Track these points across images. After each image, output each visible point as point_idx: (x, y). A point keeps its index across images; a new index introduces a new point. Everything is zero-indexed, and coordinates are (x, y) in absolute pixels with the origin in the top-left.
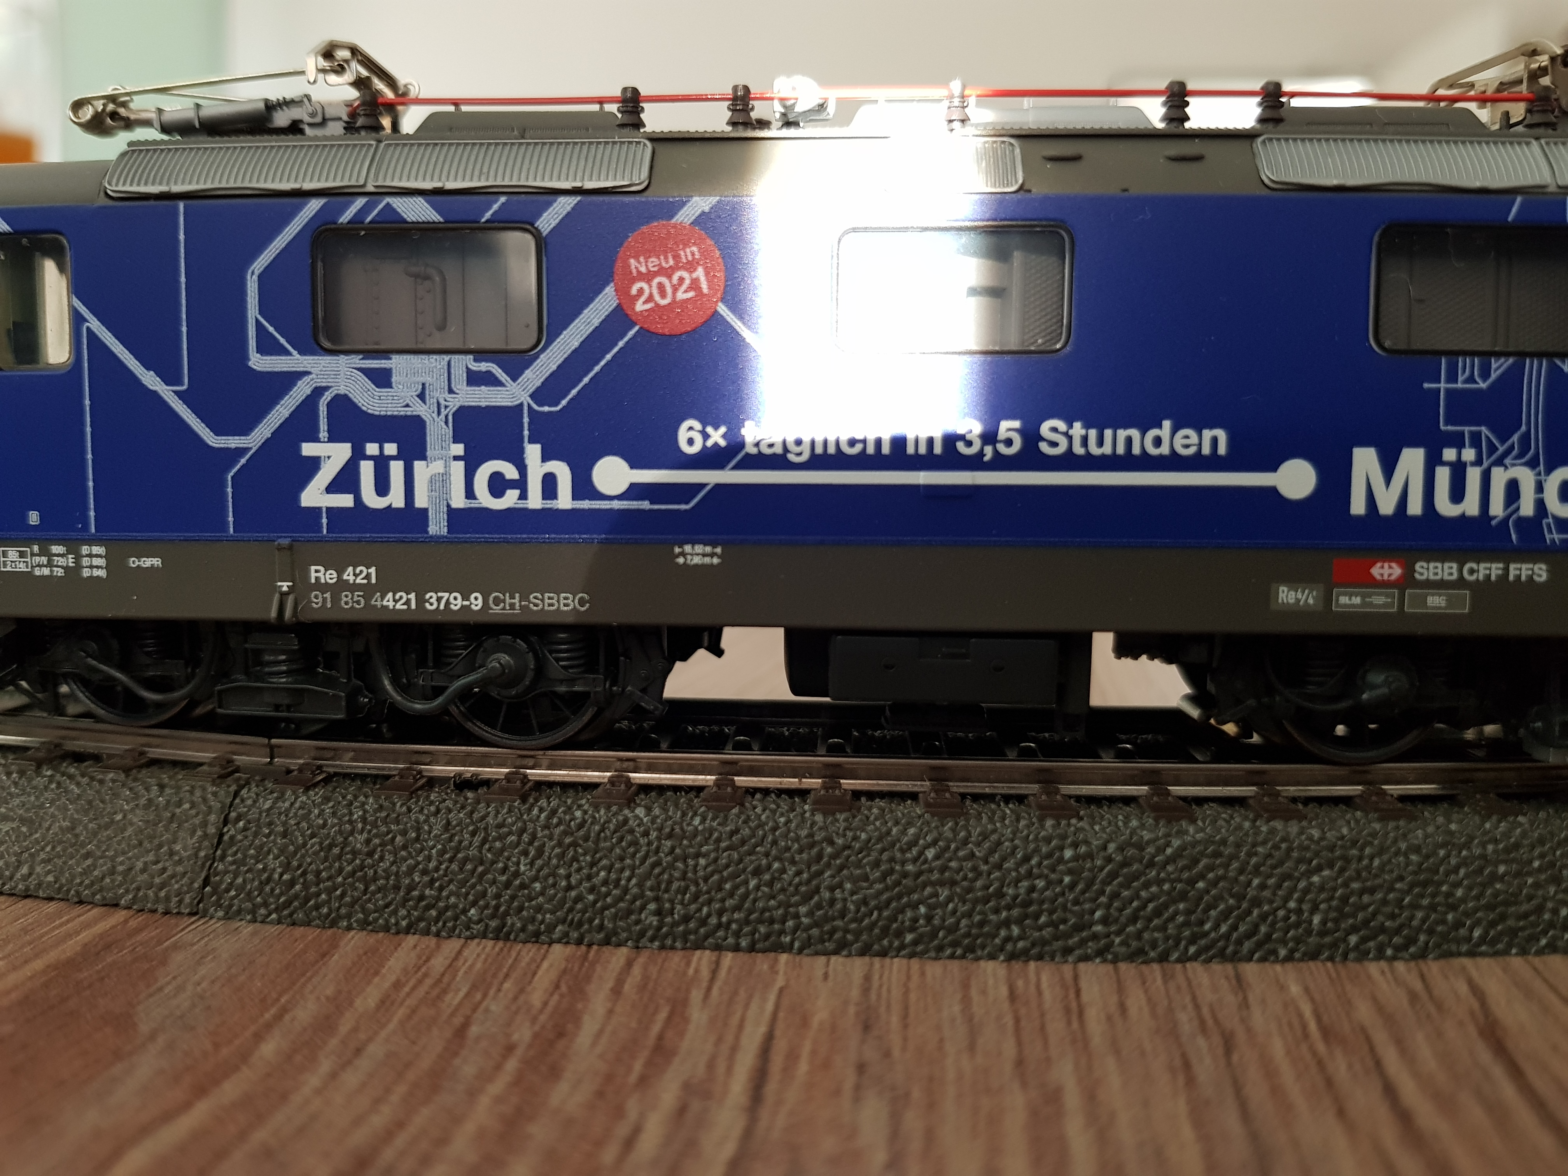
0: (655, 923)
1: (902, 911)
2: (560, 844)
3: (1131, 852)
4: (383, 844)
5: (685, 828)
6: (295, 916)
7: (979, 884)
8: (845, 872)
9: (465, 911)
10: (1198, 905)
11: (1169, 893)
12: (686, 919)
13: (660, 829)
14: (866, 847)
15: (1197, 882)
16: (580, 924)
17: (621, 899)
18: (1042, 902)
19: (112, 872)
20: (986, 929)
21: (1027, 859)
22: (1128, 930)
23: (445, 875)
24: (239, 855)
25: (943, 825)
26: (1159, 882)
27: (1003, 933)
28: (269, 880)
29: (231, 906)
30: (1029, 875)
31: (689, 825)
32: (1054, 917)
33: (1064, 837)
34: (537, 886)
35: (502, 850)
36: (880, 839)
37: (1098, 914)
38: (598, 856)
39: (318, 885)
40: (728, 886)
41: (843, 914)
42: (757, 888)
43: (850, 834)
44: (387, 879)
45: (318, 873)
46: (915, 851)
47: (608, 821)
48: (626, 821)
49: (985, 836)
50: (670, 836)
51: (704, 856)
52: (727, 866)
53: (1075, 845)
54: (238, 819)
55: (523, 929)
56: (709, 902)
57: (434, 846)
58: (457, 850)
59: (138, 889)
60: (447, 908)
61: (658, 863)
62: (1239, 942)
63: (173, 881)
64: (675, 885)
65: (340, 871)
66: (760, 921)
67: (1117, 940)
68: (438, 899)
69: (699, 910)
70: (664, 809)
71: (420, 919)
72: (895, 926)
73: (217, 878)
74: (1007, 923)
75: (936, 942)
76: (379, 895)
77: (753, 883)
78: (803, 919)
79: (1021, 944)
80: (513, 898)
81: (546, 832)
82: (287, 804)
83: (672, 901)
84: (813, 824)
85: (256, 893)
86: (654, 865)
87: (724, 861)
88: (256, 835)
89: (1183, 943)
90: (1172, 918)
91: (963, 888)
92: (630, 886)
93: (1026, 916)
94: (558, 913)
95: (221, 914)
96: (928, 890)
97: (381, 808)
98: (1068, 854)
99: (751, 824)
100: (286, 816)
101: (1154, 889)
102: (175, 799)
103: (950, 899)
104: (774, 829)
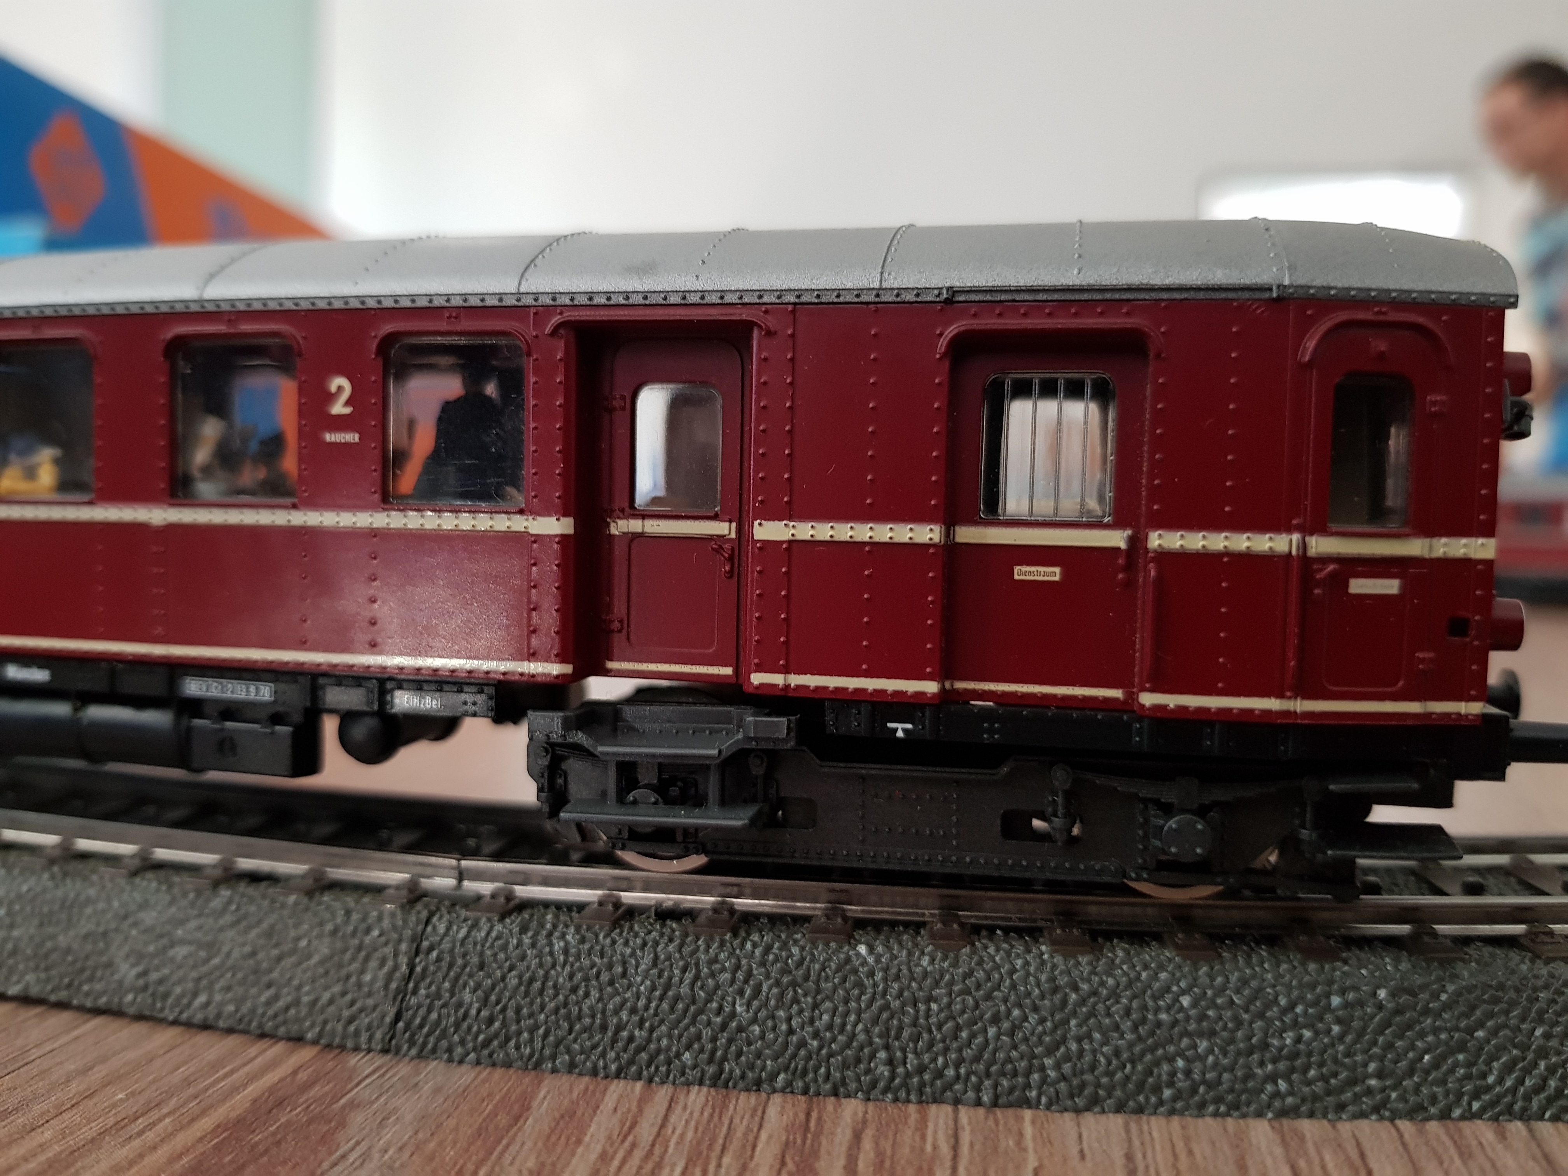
0: (886, 1073)
1: (1157, 1063)
2: (778, 983)
3: (1404, 999)
4: (587, 979)
5: (913, 969)
6: (495, 1056)
7: (1240, 1034)
8: (1092, 1021)
9: (678, 1055)
10: (1478, 1056)
11: (1446, 1043)
12: (921, 1069)
13: (886, 970)
14: (1115, 995)
15: (1476, 1030)
16: (805, 1073)
17: (848, 1045)
18: (1310, 1054)
19: (297, 1003)
20: (1251, 1084)
21: (1292, 1006)
22: (1404, 1083)
23: (656, 1014)
24: (433, 988)
25: (1197, 970)
26: (1436, 1031)
27: (1269, 1088)
28: (465, 1016)
29: (425, 1044)
30: (1295, 1024)
31: (918, 965)
32: (1324, 1070)
33: (1330, 982)
34: (756, 1029)
35: (717, 987)
36: (1130, 984)
37: (1372, 1067)
38: (819, 997)
39: (518, 1022)
40: (964, 1034)
41: (1093, 1068)
42: (998, 1038)
43: (1095, 979)
44: (593, 1017)
45: (518, 1010)
46: (1168, 998)
47: (830, 959)
48: (848, 960)
49: (1244, 982)
50: (897, 978)
51: (936, 1001)
52: (963, 1012)
53: (1343, 992)
54: (431, 949)
55: (743, 1077)
56: (946, 1051)
57: (642, 982)
58: (668, 986)
59: (325, 1022)
60: (659, 1051)
61: (886, 1007)
62: (1527, 1098)
63: (363, 1015)
64: (906, 1034)
65: (542, 1008)
66: (1004, 1074)
67: (1394, 1095)
68: (649, 1040)
69: (935, 1060)
70: (887, 947)
71: (631, 1062)
72: (1150, 1080)
73: (410, 1012)
74: (1273, 1078)
75: (1197, 1098)
76: (585, 1035)
77: (992, 1031)
78: (1049, 1072)
79: (1289, 1100)
80: (730, 1041)
81: (763, 970)
82: (483, 934)
83: (904, 1051)
84: (1054, 967)
85: (452, 1030)
86: (882, 1010)
87: (958, 1007)
88: (450, 966)
89: (1466, 1098)
90: (1452, 1071)
91: (1222, 1039)
92: (857, 1032)
93: (1293, 1070)
94: (779, 1060)
95: (414, 1052)
96: (1185, 1042)
97: (583, 940)
98: (1336, 1001)
99: (985, 966)
100: (483, 946)
101: (1430, 1038)
102: (363, 926)
103: (1210, 1051)
104: (1013, 971)
